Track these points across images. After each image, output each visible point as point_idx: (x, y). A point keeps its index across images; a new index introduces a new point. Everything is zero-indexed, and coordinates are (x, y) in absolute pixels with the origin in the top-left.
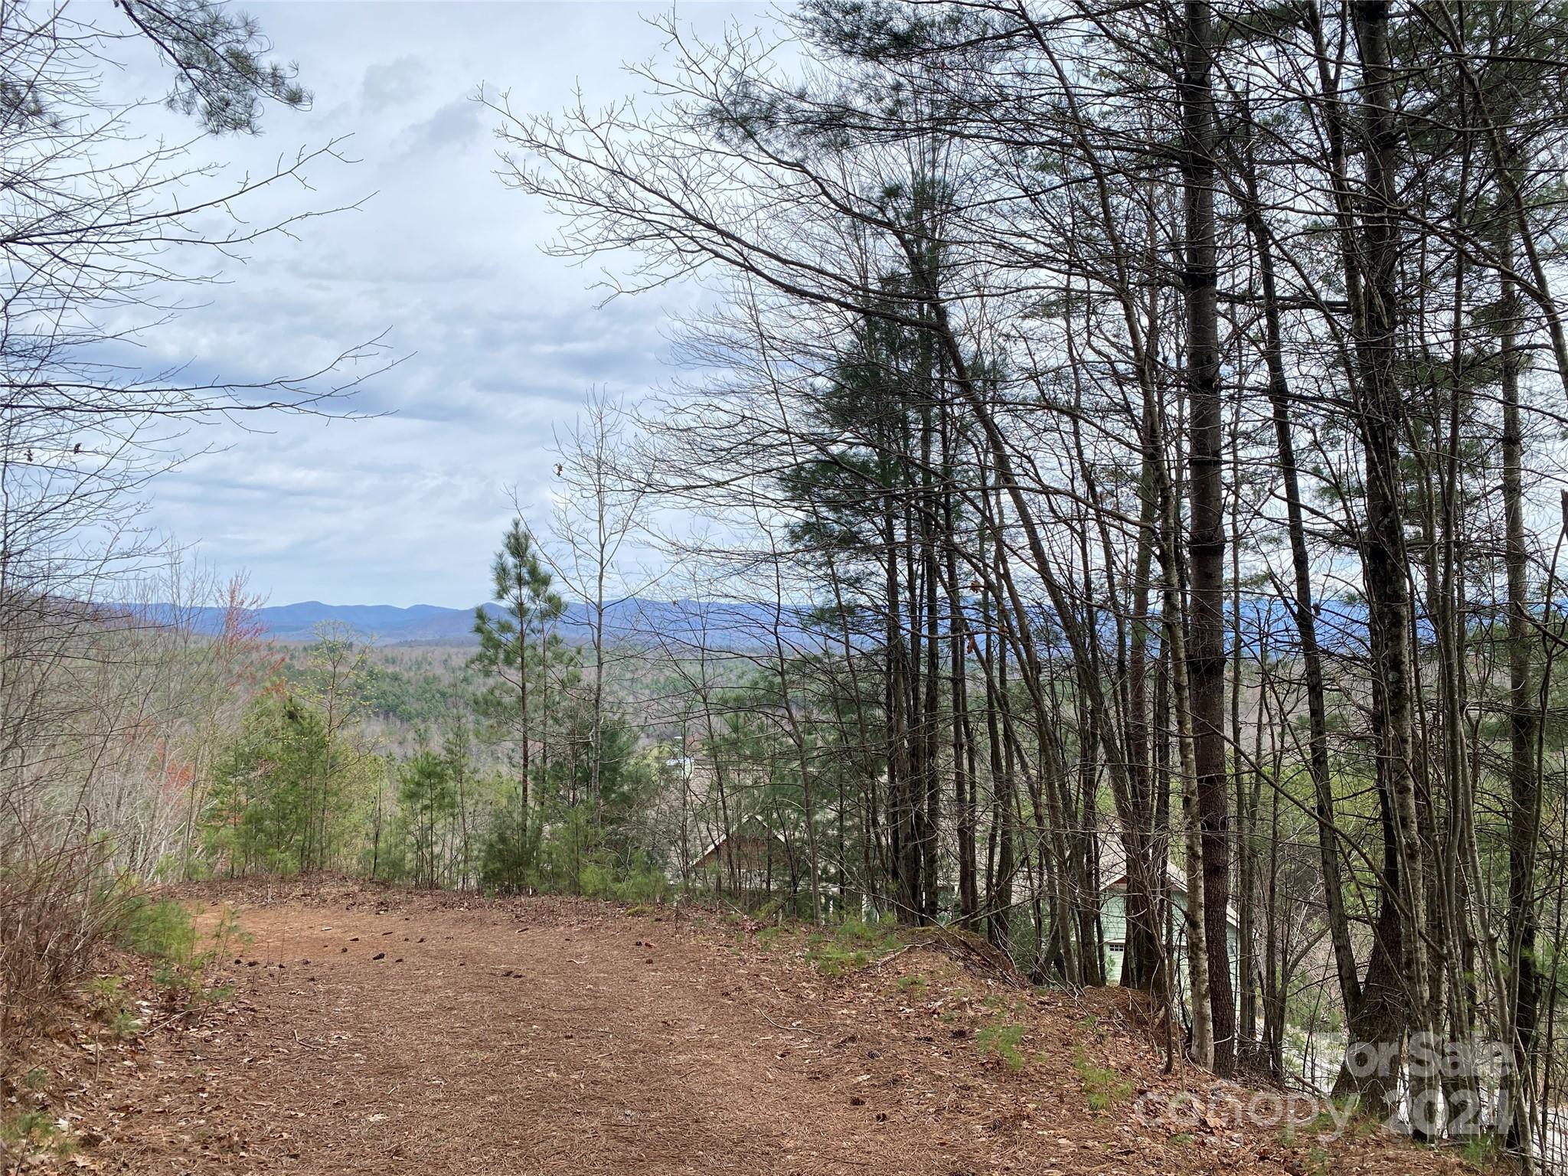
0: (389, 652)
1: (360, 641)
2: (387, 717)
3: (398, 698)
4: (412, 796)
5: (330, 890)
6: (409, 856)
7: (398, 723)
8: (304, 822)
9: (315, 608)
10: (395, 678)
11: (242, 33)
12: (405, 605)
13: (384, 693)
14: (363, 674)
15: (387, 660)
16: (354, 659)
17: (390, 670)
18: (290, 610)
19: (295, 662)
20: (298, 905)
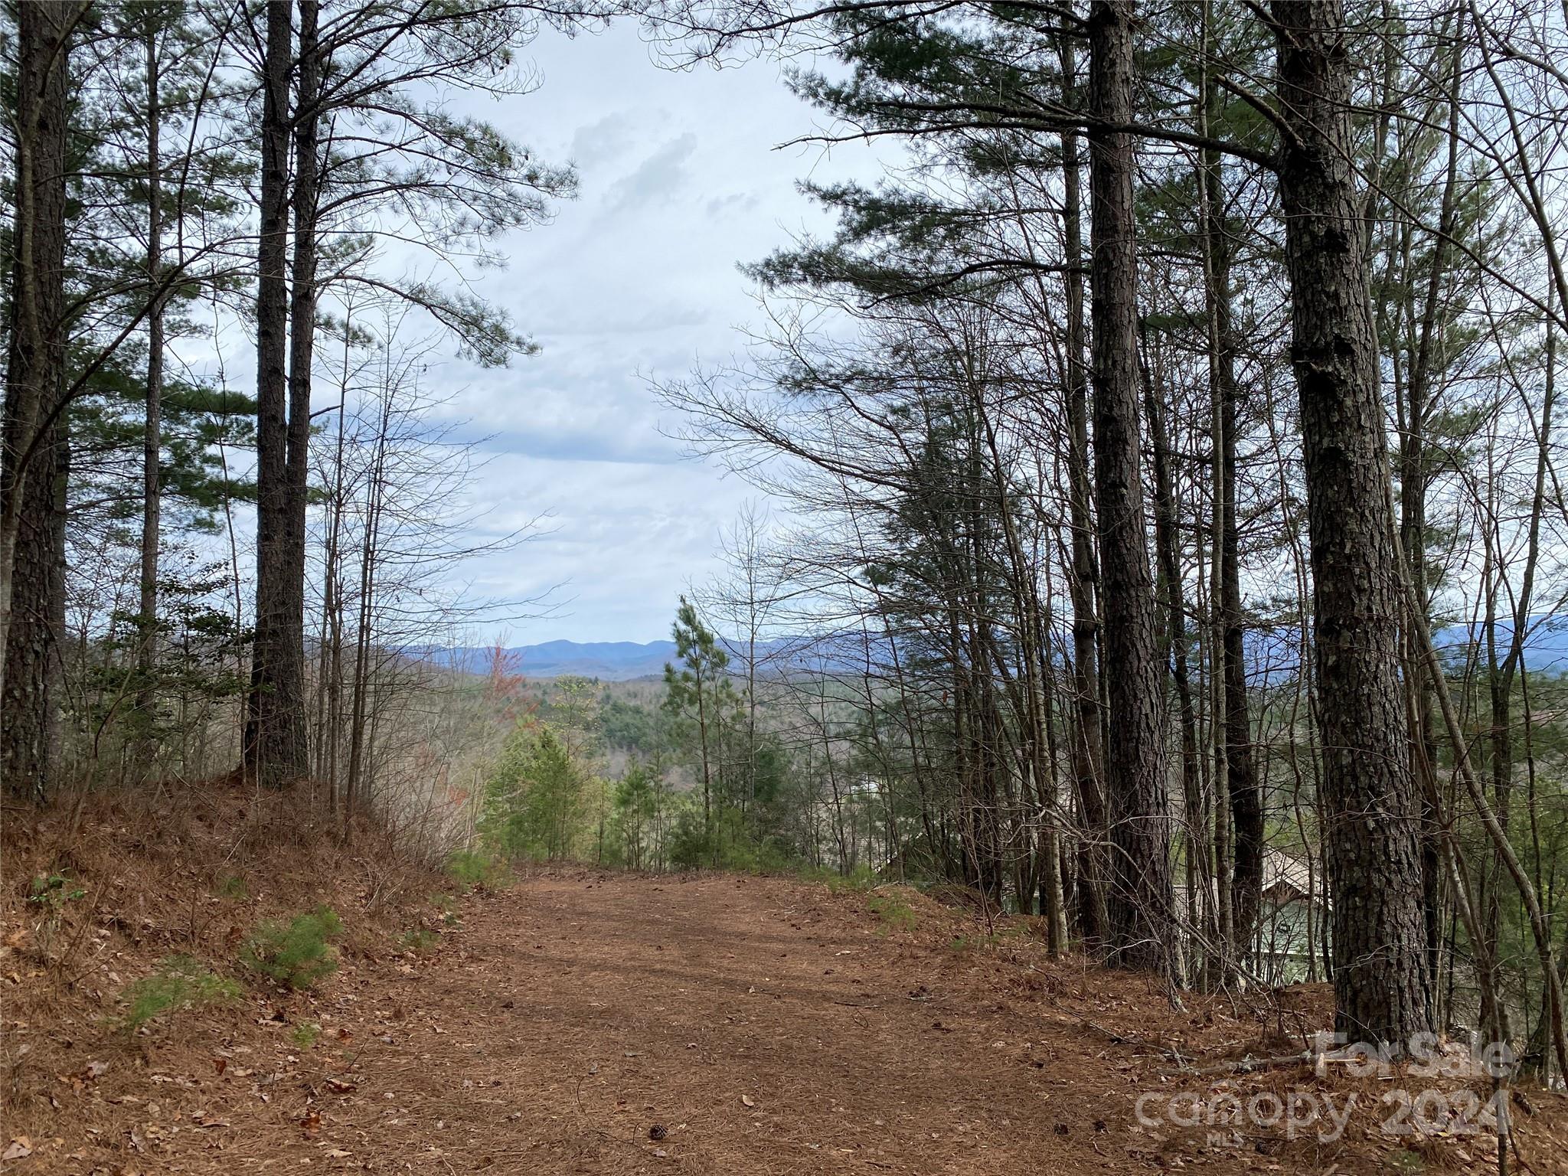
0: (630, 687)
1: (602, 676)
2: (630, 748)
3: (639, 729)
4: (624, 802)
5: (567, 871)
6: (625, 849)
7: (640, 754)
8: (550, 823)
9: (563, 645)
10: (637, 711)
11: (499, 318)
12: (644, 641)
13: (627, 725)
14: (608, 707)
15: (629, 695)
16: (600, 694)
17: (632, 703)
18: (542, 648)
19: (547, 698)
20: (547, 880)
